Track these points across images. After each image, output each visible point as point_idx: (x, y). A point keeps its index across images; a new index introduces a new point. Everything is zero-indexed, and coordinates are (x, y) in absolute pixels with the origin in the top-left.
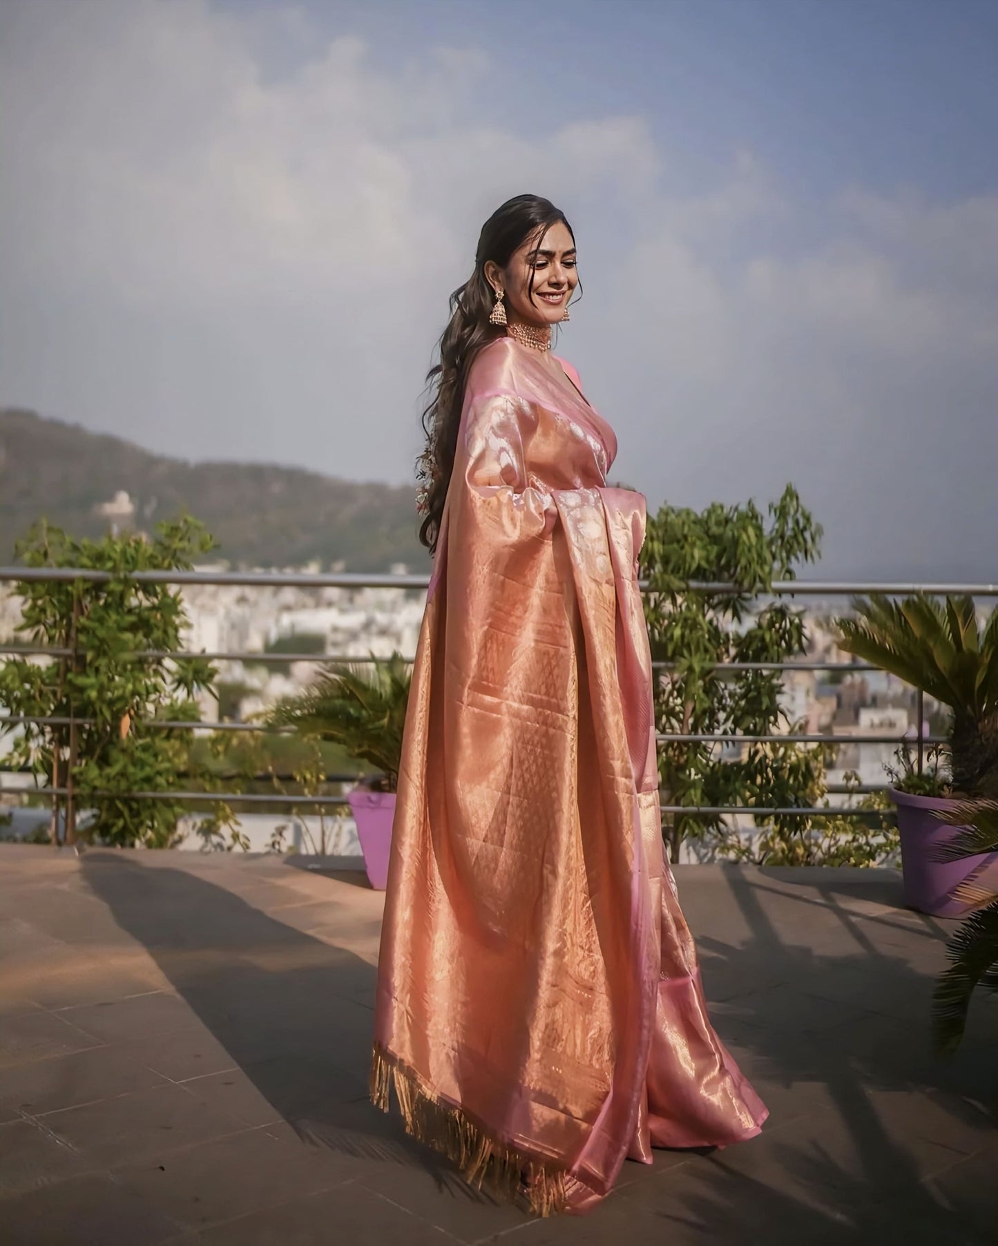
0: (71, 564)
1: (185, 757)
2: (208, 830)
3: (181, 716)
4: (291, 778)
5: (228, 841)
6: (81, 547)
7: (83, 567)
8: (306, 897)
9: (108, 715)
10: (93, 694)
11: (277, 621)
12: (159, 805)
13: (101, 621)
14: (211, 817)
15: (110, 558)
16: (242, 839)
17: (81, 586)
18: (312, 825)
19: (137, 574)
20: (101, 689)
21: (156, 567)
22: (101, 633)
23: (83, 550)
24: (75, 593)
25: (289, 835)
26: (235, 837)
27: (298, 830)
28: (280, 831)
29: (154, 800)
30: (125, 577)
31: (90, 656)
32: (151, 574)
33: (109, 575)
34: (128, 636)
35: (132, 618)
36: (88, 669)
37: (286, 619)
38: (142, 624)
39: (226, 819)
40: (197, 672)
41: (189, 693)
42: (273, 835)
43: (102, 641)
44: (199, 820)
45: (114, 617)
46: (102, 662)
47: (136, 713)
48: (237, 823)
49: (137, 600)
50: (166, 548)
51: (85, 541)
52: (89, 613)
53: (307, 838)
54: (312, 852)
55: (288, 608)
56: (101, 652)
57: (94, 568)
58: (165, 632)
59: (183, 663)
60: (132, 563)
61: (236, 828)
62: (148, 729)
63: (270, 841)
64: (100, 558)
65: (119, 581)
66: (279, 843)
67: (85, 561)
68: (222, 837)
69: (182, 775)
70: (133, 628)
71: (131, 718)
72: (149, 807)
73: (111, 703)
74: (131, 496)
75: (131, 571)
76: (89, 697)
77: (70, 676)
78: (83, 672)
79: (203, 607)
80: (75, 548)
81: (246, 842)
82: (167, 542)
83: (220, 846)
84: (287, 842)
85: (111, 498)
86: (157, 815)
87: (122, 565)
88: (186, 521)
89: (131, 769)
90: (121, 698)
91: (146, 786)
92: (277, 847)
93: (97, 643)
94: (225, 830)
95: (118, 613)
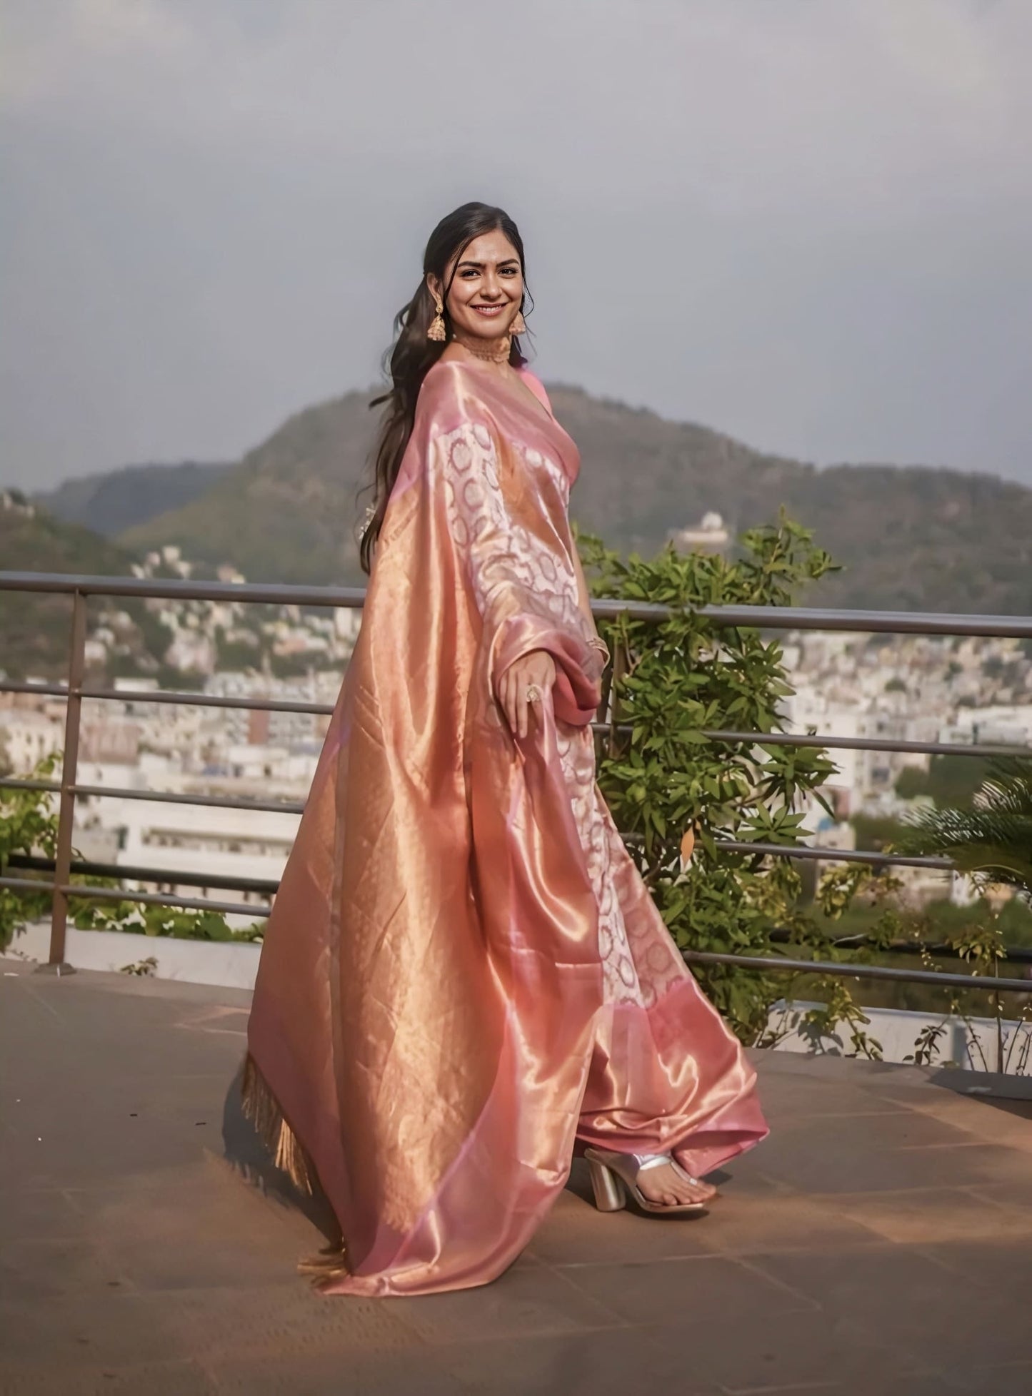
0: (614, 594)
1: (782, 907)
2: (817, 1027)
3: (773, 836)
4: (950, 952)
5: (849, 1047)
6: (627, 567)
7: (631, 597)
8: (964, 1136)
9: (661, 826)
10: (641, 793)
11: (952, 722)
12: (739, 973)
13: (656, 680)
14: (824, 1007)
15: (670, 584)
16: (869, 1046)
17: (626, 626)
18: (984, 1032)
19: (710, 610)
20: (654, 787)
21: (740, 600)
22: (655, 699)
23: (631, 572)
24: (617, 634)
25: (944, 1044)
26: (859, 1040)
27: (959, 1034)
28: (930, 1037)
29: (729, 966)
30: (692, 612)
31: (637, 733)
32: (732, 610)
33: (667, 610)
34: (693, 705)
35: (703, 679)
36: (633, 753)
37: (966, 718)
38: (716, 691)
39: (845, 1011)
40: (801, 768)
41: (789, 802)
42: (918, 1042)
43: (656, 710)
44: (802, 1010)
45: (674, 676)
46: (656, 743)
47: (706, 829)
48: (862, 1019)
49: (710, 652)
50: (757, 572)
51: (635, 559)
52: (637, 667)
53: (974, 1051)
54: (979, 1067)
55: (967, 702)
56: (653, 728)
57: (646, 599)
58: (752, 701)
59: (779, 754)
60: (703, 593)
61: (861, 1027)
62: (723, 851)
63: (913, 1051)
64: (656, 582)
65: (684, 620)
66: (927, 1054)
67: (635, 589)
68: (838, 1039)
69: (779, 937)
70: (704, 694)
71: (696, 832)
72: (722, 977)
73: (667, 809)
74: (726, 519)
75: (701, 604)
76: (633, 797)
77: (606, 764)
78: (625, 759)
79: (833, 697)
80: (620, 569)
81: (876, 1049)
82: (758, 563)
83: (834, 1052)
84: (943, 1052)
85: (694, 521)
86: (735, 994)
87: (687, 596)
88: (788, 530)
89: (695, 916)
90: (681, 801)
91: (718, 944)
92: (924, 1061)
93: (648, 714)
94: (843, 1029)
95: (680, 672)
